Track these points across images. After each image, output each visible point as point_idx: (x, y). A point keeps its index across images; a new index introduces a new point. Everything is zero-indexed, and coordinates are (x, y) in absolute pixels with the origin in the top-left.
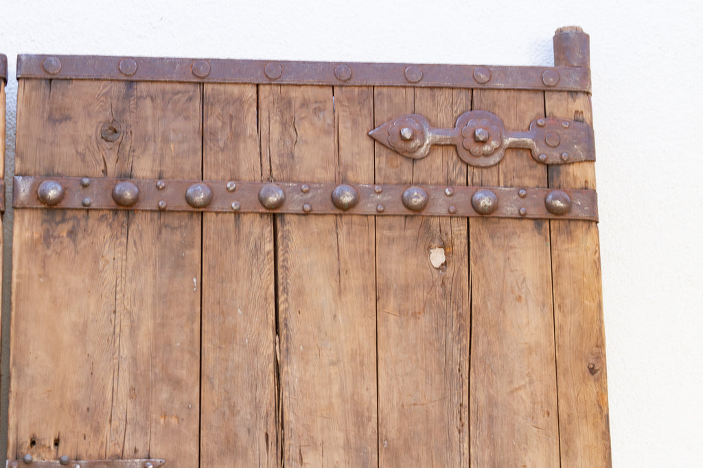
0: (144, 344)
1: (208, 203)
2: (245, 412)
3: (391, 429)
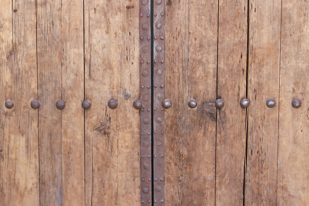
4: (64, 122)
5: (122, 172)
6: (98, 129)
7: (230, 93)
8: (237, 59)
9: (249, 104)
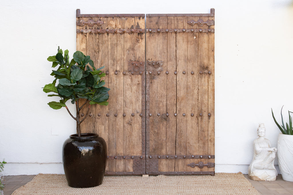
0: (161, 48)
1: (168, 32)
2: (172, 56)
3: (189, 58)
4: (117, 121)
5: (136, 137)
6: (128, 123)
7: (171, 111)
8: (173, 100)
9: (177, 115)
